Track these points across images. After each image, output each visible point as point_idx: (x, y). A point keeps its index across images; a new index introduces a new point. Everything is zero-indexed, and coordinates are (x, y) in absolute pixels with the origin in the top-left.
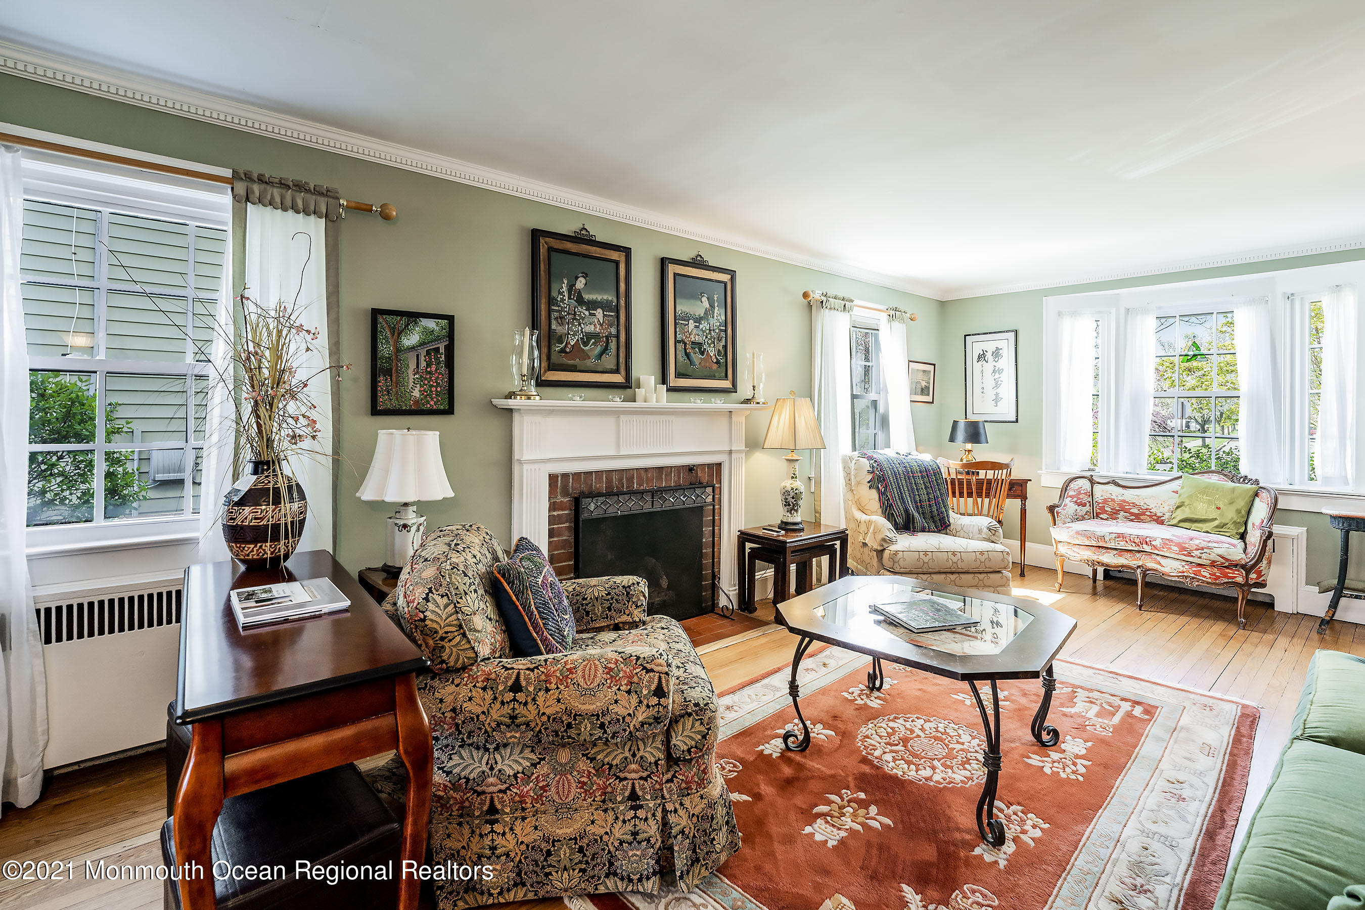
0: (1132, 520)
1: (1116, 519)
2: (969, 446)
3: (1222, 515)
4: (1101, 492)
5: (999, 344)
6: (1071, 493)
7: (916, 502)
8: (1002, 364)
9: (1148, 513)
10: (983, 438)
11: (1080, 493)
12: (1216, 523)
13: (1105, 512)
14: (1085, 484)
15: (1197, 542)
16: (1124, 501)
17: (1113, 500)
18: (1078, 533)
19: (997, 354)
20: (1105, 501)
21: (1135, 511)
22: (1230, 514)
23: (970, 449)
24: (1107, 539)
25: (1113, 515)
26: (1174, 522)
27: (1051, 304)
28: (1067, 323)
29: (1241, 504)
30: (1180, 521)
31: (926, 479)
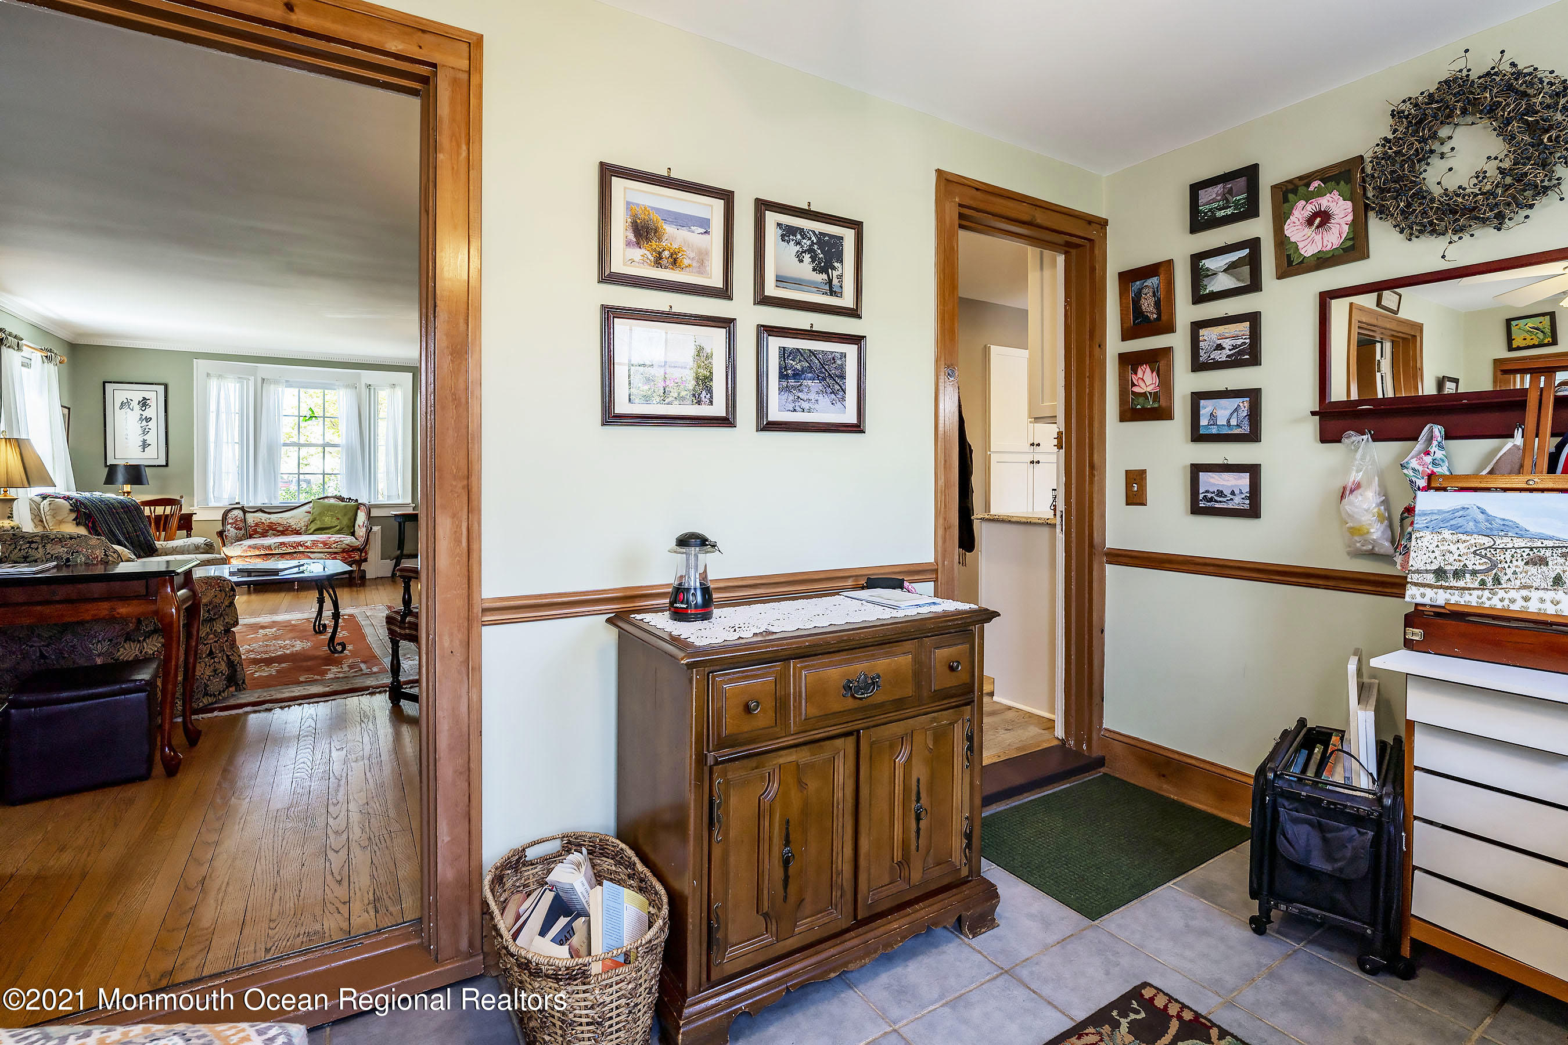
0: (279, 535)
1: (267, 536)
2: (127, 488)
3: (340, 523)
4: (251, 518)
5: (147, 395)
6: (230, 521)
7: (124, 534)
8: (150, 412)
9: (290, 529)
10: (145, 481)
11: (236, 521)
12: (338, 527)
13: (258, 533)
14: (238, 513)
15: (334, 539)
16: (271, 523)
17: (263, 523)
18: (250, 547)
19: (144, 403)
20: (257, 525)
21: (279, 529)
22: (345, 521)
23: (129, 490)
24: (273, 548)
25: (264, 535)
26: (311, 531)
27: (199, 365)
28: (213, 384)
29: (351, 514)
30: (315, 530)
31: (129, 514)
